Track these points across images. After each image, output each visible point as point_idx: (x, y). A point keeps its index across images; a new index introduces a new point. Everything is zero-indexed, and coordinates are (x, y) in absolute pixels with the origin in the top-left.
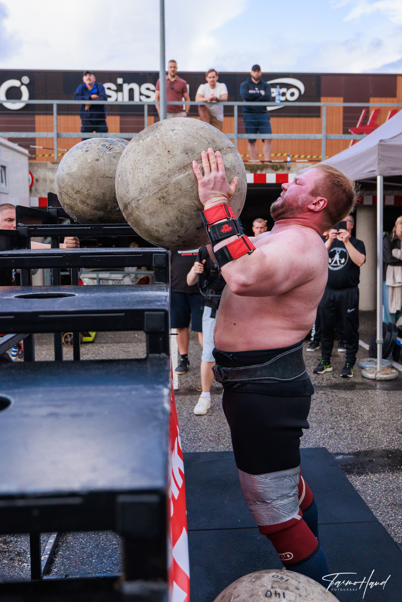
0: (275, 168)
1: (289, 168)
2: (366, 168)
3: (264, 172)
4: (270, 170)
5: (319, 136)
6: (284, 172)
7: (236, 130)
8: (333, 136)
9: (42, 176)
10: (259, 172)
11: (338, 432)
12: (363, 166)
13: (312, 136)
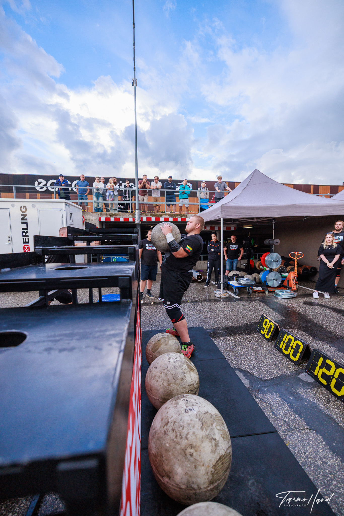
0: (181, 216)
1: (186, 216)
2: (216, 215)
3: (177, 217)
4: (179, 216)
5: (198, 204)
6: (185, 217)
7: (166, 201)
8: (203, 204)
9: (88, 218)
10: (175, 217)
11: (207, 320)
12: (215, 214)
13: (195, 203)
